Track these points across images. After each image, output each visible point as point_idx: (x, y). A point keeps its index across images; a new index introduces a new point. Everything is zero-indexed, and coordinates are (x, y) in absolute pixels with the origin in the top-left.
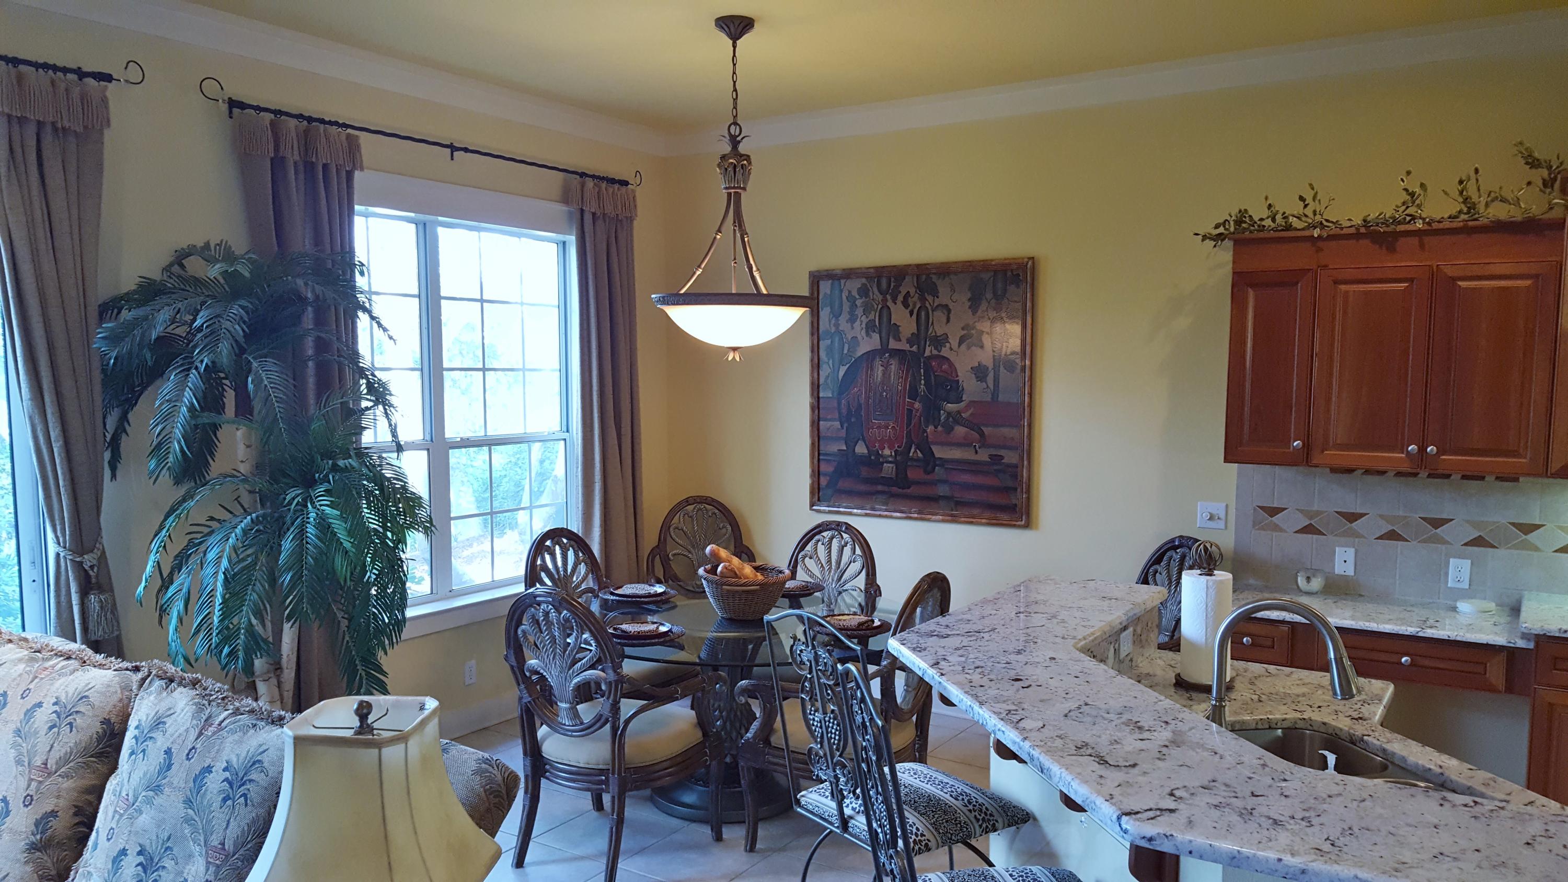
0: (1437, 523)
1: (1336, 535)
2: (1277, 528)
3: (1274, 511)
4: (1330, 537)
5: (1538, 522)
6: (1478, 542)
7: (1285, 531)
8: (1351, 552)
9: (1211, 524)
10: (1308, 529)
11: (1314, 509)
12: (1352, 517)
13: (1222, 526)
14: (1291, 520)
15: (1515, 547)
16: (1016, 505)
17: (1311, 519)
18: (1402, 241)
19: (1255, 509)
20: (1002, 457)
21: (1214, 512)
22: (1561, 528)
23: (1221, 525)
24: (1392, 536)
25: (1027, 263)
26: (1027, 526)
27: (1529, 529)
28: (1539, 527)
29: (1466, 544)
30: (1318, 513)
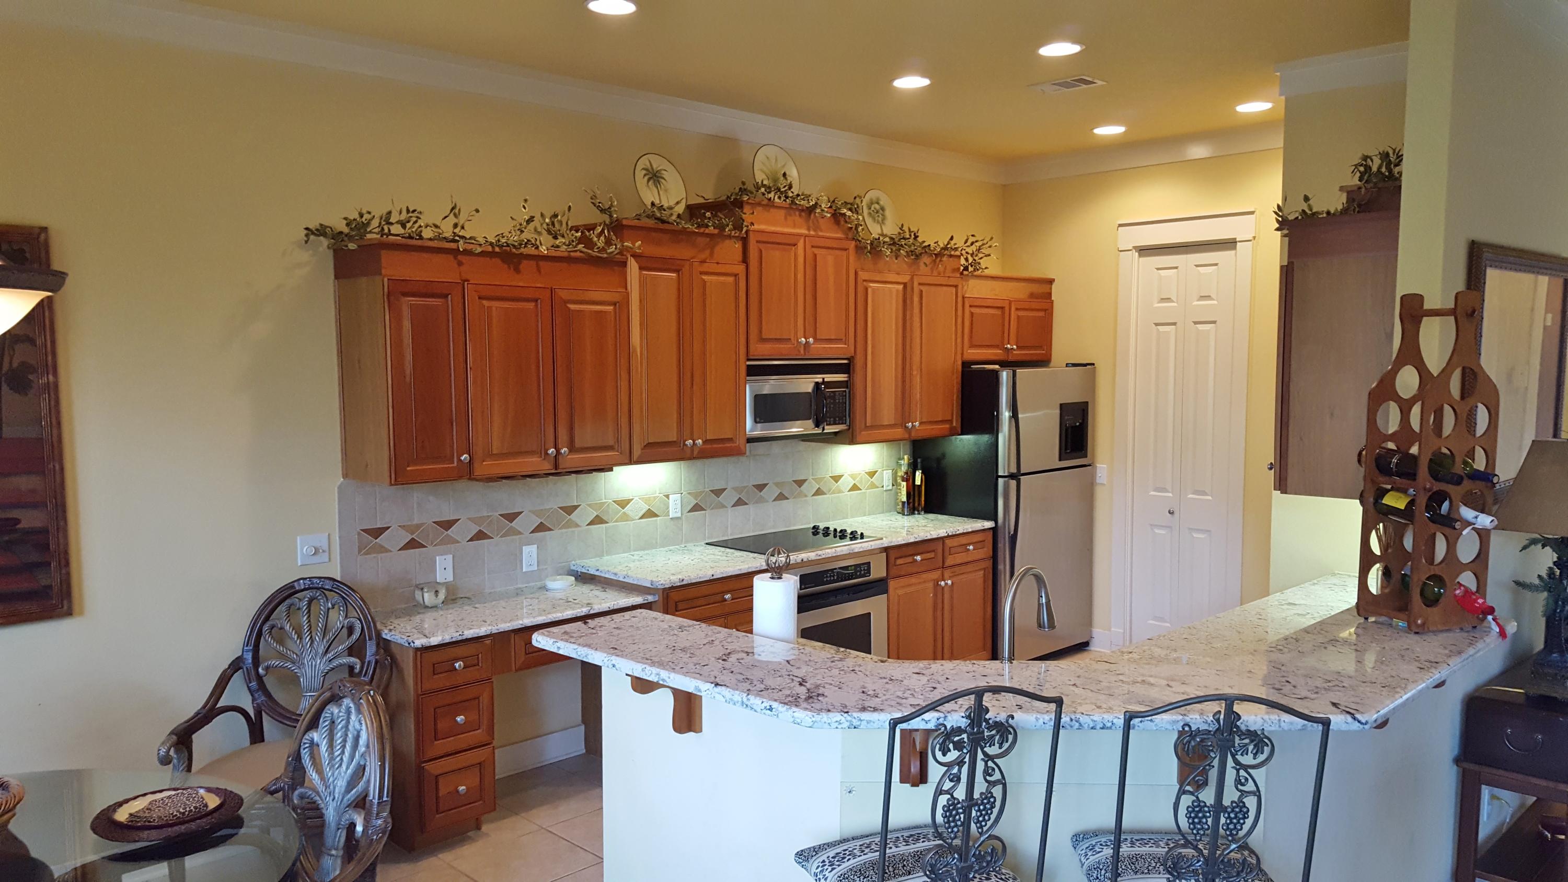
0: (511, 517)
1: (435, 545)
2: (383, 549)
3: (377, 532)
4: (430, 548)
5: (576, 504)
6: (541, 528)
7: (387, 551)
8: (450, 557)
9: (316, 559)
10: (412, 544)
11: (414, 523)
12: (447, 525)
13: (327, 560)
14: (395, 538)
15: (564, 527)
16: (50, 587)
17: (412, 534)
18: (525, 263)
19: (359, 534)
20: (18, 521)
21: (318, 545)
22: (589, 505)
23: (325, 557)
24: (480, 536)
25: (39, 234)
26: (69, 613)
27: (570, 510)
28: (576, 507)
29: (532, 532)
30: (418, 526)
